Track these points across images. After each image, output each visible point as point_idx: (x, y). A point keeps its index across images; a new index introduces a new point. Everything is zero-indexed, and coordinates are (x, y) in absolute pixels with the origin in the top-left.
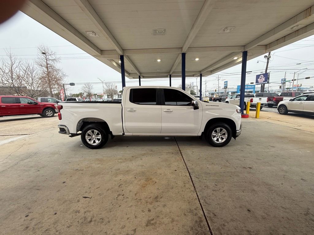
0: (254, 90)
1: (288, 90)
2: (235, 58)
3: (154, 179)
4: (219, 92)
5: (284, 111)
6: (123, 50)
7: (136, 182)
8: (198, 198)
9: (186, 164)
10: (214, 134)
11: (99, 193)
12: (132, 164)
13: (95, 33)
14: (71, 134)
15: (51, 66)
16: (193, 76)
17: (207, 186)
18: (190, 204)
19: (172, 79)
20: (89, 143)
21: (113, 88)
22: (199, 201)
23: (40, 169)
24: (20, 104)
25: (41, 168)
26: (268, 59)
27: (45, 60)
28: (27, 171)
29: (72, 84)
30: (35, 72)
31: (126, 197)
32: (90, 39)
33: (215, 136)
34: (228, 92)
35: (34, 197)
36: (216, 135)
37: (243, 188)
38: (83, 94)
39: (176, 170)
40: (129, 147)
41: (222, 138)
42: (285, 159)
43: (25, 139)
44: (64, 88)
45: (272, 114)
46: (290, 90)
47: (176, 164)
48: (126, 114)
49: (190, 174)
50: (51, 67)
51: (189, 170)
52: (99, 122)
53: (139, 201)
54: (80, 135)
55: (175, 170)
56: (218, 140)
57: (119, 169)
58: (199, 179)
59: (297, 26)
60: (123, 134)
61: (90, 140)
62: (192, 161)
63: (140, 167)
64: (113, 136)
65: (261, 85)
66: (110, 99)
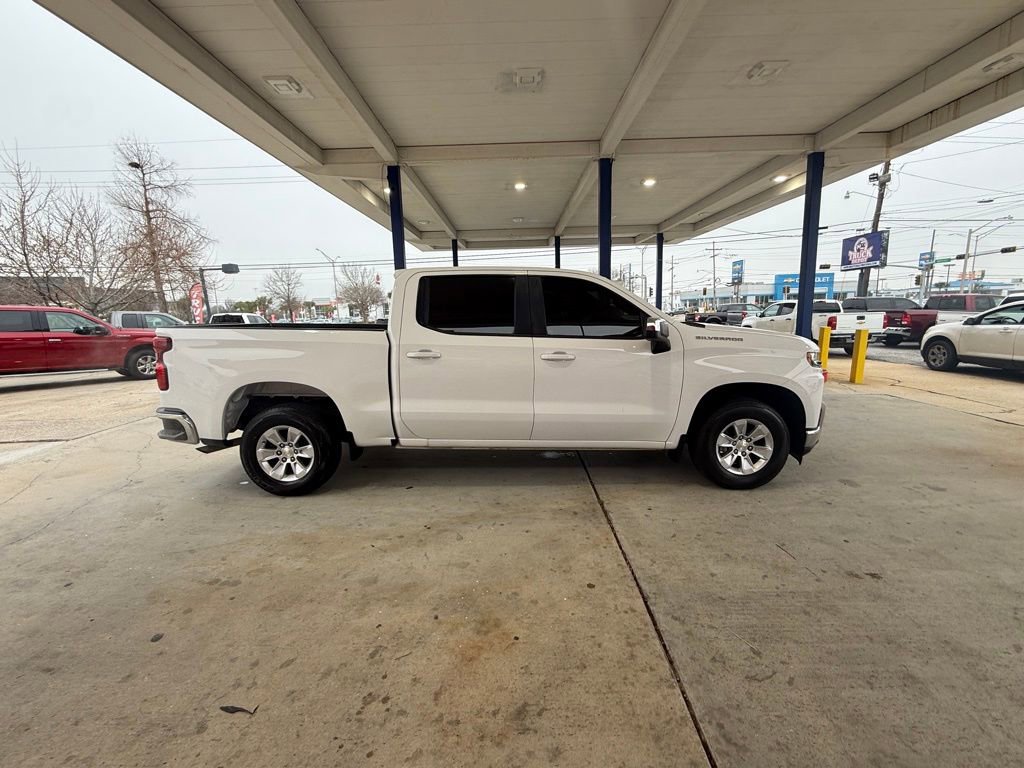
0: (830, 290)
1: (942, 290)
2: (780, 179)
3: (510, 625)
4: (717, 295)
5: (946, 358)
6: (399, 148)
7: (437, 637)
8: (693, 716)
9: (630, 557)
10: (723, 441)
11: (288, 688)
12: (425, 560)
13: (298, 85)
14: (204, 441)
15: (160, 208)
16: (633, 241)
17: (722, 656)
18: (663, 744)
19: (563, 250)
20: (270, 475)
21: (366, 284)
22: (699, 730)
23: (77, 577)
24: (46, 334)
25: (77, 575)
26: (883, 185)
27: (141, 189)
28: (22, 586)
29: (229, 269)
30: (103, 228)
31: (397, 709)
32: (279, 104)
33: (729, 449)
34: (745, 297)
35: (24, 707)
36: (730, 445)
37: (867, 668)
38: (270, 302)
39: (594, 586)
40: (416, 490)
41: (752, 455)
42: (999, 538)
43: (47, 459)
44: (203, 281)
45: (903, 370)
46: (949, 289)
47: (589, 557)
48: (404, 369)
49: (646, 603)
50: (161, 211)
51: (642, 584)
52: (307, 398)
53: (450, 727)
54: (238, 447)
55: (591, 586)
56: (737, 464)
57: (375, 581)
58: (683, 623)
59: (1008, 58)
60: (392, 441)
61: (273, 463)
62: (649, 547)
63: (455, 571)
64: (358, 451)
65: (859, 271)
66: (359, 320)
